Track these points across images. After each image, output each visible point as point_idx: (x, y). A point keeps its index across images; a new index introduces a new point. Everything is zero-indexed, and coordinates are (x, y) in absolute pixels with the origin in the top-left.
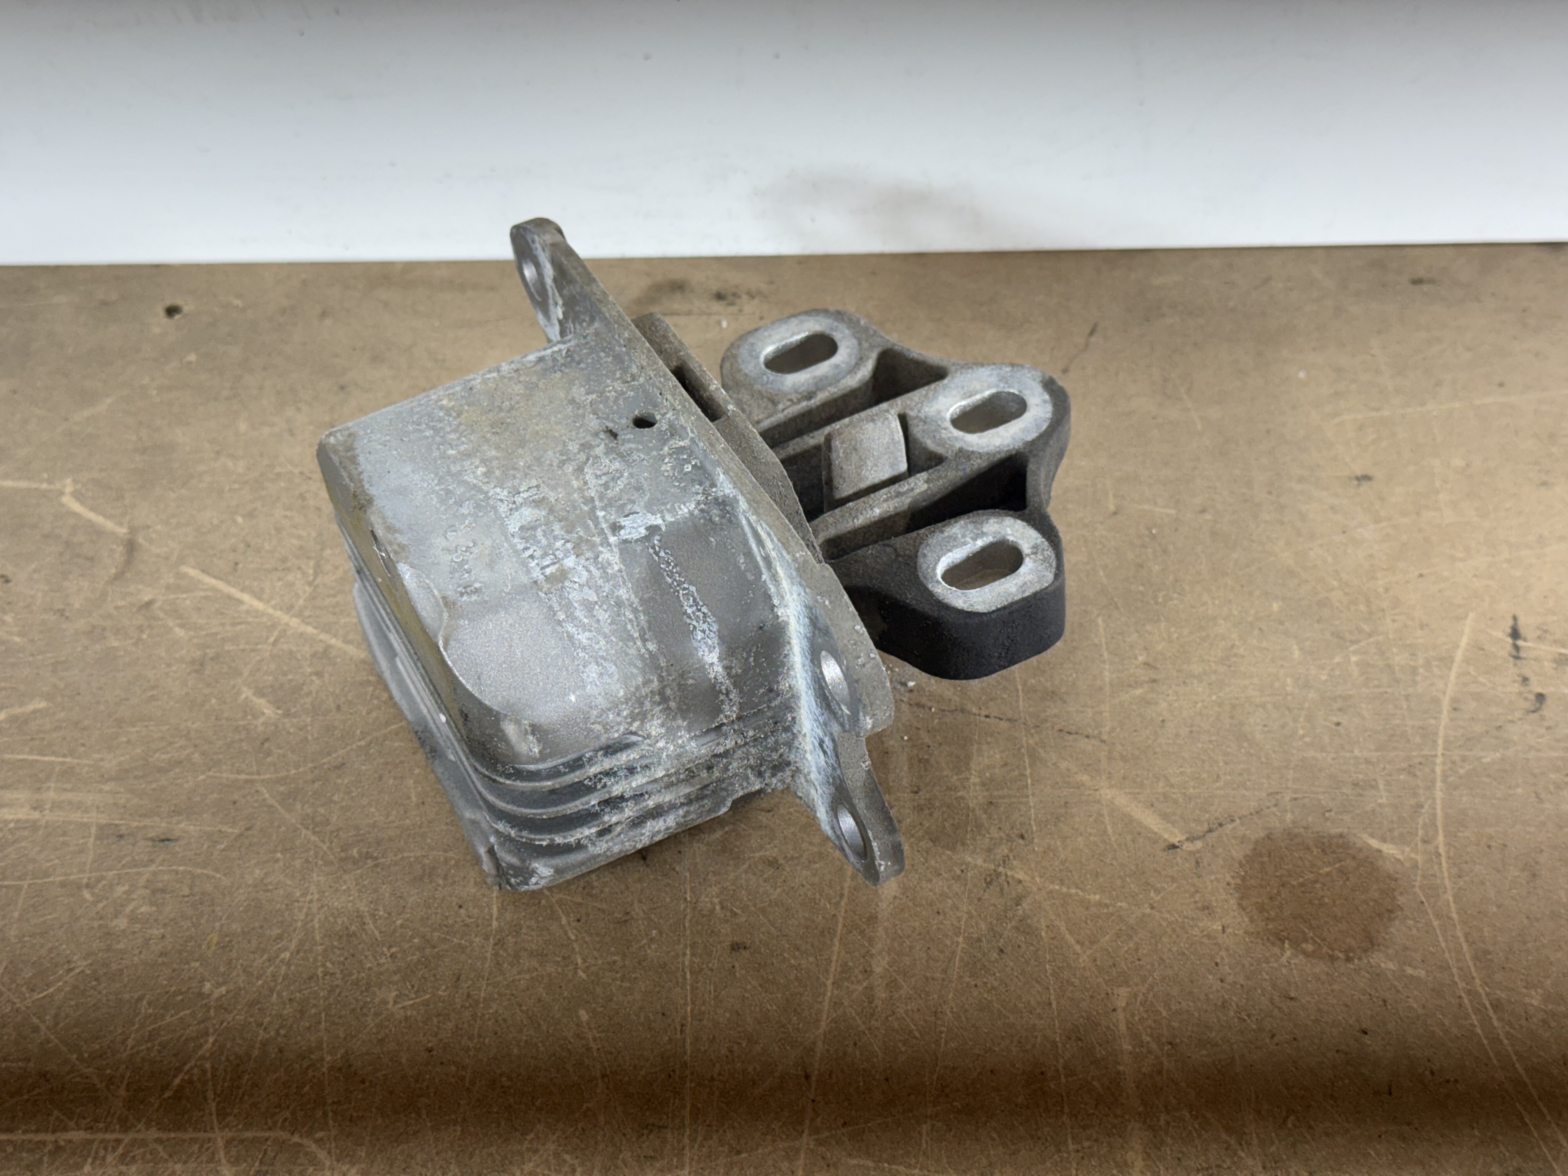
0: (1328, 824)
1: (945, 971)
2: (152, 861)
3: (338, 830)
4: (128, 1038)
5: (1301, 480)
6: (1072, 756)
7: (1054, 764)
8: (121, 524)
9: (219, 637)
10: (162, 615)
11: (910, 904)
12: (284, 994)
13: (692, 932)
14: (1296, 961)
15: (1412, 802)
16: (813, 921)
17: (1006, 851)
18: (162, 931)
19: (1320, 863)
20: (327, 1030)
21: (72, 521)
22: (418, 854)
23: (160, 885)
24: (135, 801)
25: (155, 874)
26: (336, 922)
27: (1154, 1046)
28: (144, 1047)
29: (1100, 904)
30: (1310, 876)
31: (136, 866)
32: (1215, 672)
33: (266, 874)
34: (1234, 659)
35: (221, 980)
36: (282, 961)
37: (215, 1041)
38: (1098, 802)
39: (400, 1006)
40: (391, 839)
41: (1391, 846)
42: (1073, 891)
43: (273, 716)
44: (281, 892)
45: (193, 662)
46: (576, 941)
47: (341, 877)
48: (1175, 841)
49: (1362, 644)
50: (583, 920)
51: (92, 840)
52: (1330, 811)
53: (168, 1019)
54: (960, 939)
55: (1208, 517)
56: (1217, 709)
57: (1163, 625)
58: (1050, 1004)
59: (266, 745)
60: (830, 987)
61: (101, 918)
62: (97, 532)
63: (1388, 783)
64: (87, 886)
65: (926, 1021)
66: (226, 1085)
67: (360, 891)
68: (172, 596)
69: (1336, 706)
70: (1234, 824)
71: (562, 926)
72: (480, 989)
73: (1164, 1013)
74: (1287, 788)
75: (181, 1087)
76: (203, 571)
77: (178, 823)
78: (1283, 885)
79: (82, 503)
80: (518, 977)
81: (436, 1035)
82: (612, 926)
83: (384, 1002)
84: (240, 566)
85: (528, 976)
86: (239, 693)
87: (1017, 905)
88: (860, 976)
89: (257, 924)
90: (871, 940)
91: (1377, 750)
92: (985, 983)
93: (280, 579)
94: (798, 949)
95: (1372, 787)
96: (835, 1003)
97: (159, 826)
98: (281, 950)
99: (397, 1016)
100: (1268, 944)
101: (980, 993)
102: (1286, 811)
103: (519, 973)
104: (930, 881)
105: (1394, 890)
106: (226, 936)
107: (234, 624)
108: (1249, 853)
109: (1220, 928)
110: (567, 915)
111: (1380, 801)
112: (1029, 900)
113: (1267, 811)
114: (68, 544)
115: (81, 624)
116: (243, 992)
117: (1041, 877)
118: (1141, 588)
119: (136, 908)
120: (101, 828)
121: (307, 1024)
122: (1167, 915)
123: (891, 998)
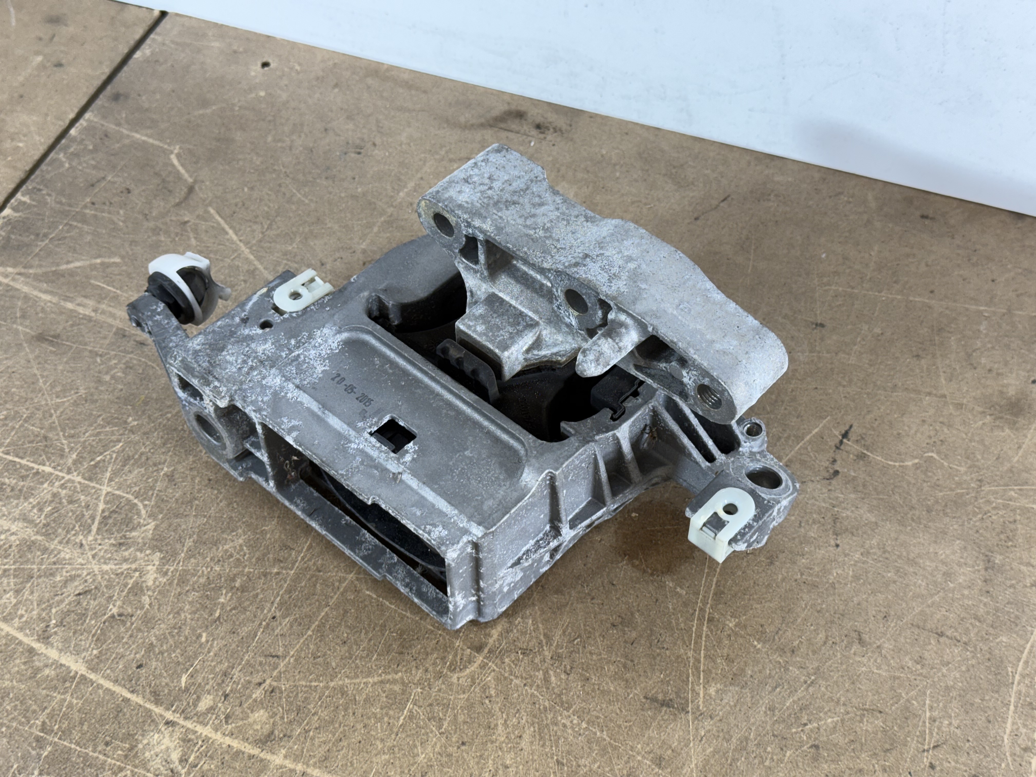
2: (132, 352)
8: (191, 176)
12: (160, 434)
14: (626, 567)
18: (122, 387)
19: (667, 523)
20: (171, 456)
21: (170, 169)
23: (131, 365)
25: (131, 359)
28: (92, 438)
30: (659, 528)
31: (124, 352)
36: (166, 418)
37: (122, 446)
51: (111, 334)
53: (108, 429)
61: (100, 373)
62: (179, 177)
64: (101, 356)
66: (118, 467)
68: (198, 221)
75: (99, 462)
76: (218, 213)
78: (643, 528)
79: (179, 161)
84: (235, 214)
89: (163, 397)
93: (250, 227)
98: (168, 413)
100: (618, 555)
106: (148, 398)
107: (219, 244)
114: (164, 181)
115: (152, 224)
119: (116, 373)
120: (118, 329)
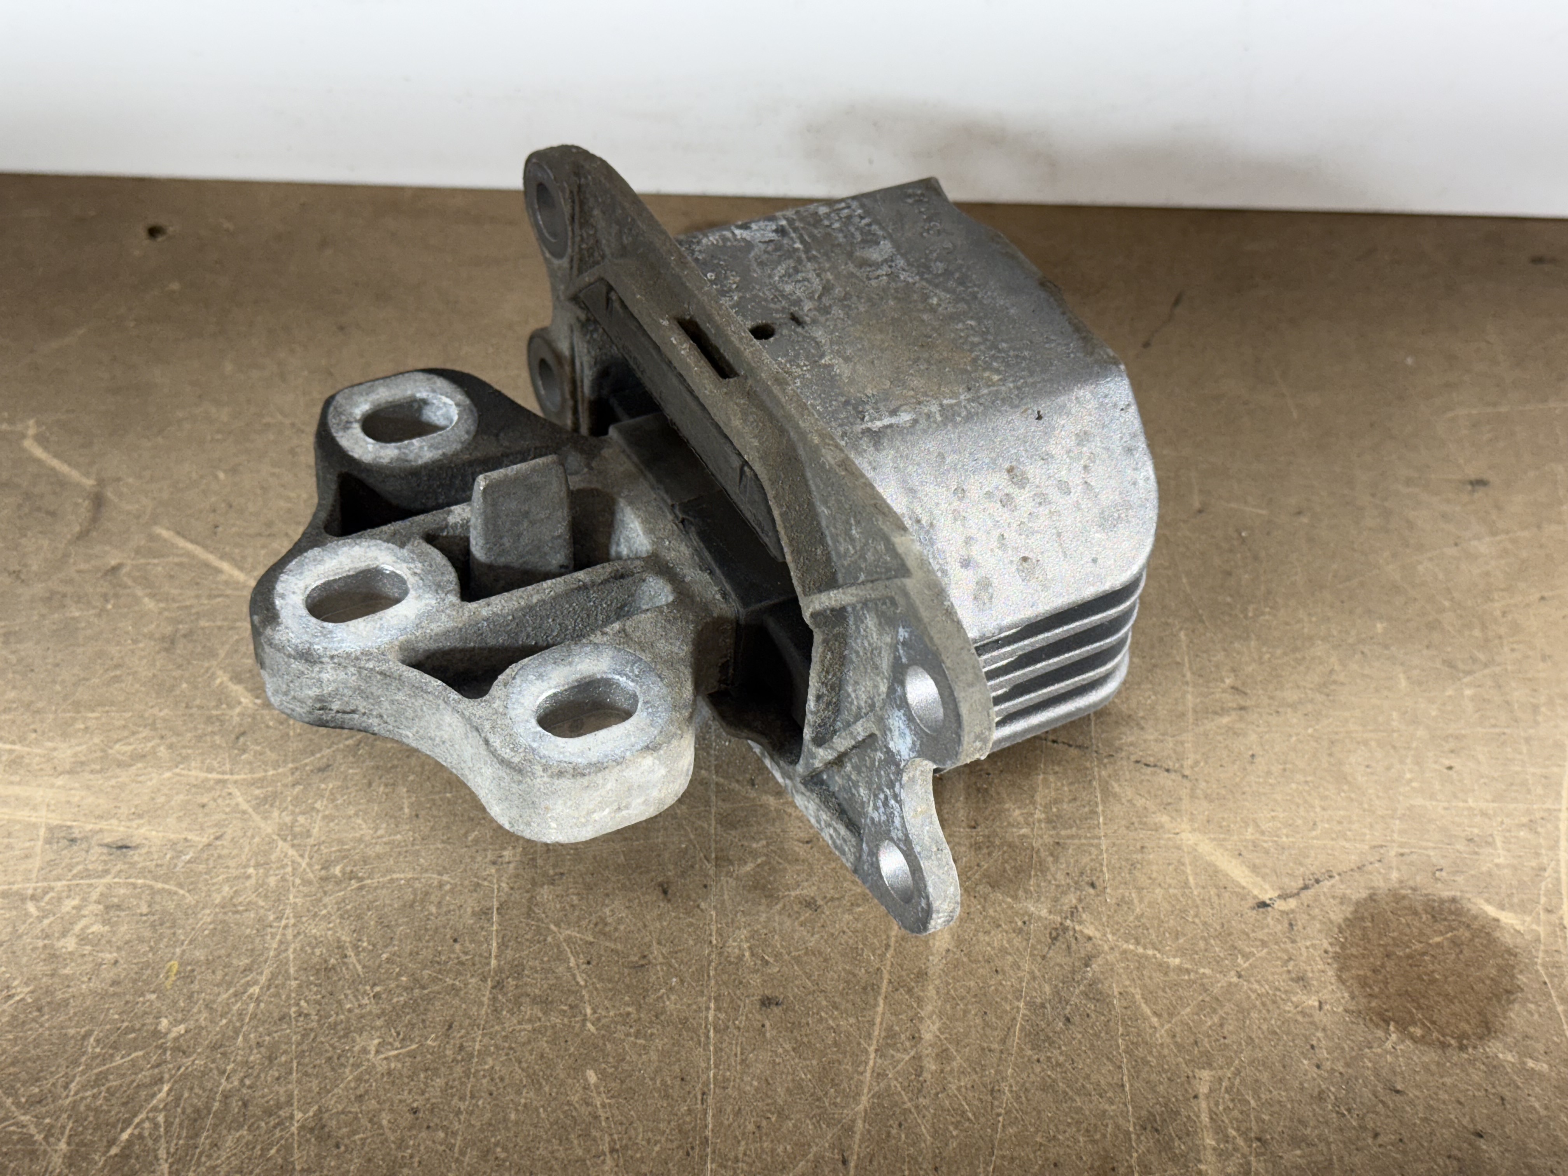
0: (1439, 885)
1: (1003, 1041)
2: (106, 872)
3: (319, 844)
4: (72, 1081)
5: (1409, 482)
6: (1149, 792)
7: (1130, 801)
8: (87, 475)
9: (193, 611)
10: (130, 582)
11: (965, 959)
12: (252, 1036)
13: (717, 982)
14: (1402, 1047)
15: (1534, 863)
16: (855, 975)
17: (1074, 901)
18: (115, 955)
19: (1428, 931)
20: (299, 1081)
21: (33, 469)
22: (410, 875)
23: (116, 900)
24: (90, 800)
25: (109, 887)
26: (313, 953)
27: (1240, 1142)
28: (89, 1093)
29: (1180, 970)
30: (1418, 946)
31: (89, 876)
32: (1312, 701)
33: (236, 892)
34: (1333, 687)
35: (180, 1016)
36: (250, 997)
37: (170, 1090)
38: (1179, 848)
39: (382, 1056)
40: (378, 857)
41: (1511, 915)
42: (1150, 952)
43: (250, 705)
44: (252, 915)
45: (163, 638)
46: (586, 986)
47: (320, 900)
48: (1266, 898)
49: (1478, 675)
50: (594, 963)
51: (40, 843)
52: (1441, 870)
53: (118, 1061)
54: (1022, 1005)
55: (1305, 520)
56: (1314, 744)
57: (1253, 643)
58: (1123, 1086)
59: (242, 739)
60: (872, 1056)
61: (47, 936)
62: (61, 483)
63: (1506, 841)
64: (33, 898)
65: (981, 1100)
66: (181, 1142)
67: (342, 917)
68: (142, 561)
69: (1447, 747)
70: (1333, 881)
71: (569, 969)
72: (474, 1040)
73: (1253, 1103)
74: (1393, 841)
75: (130, 1143)
76: (178, 533)
77: (138, 827)
78: (1387, 956)
79: (46, 449)
80: (518, 1027)
81: (423, 1093)
82: (626, 971)
83: (364, 1050)
84: (220, 529)
85: (529, 1027)
86: (213, 677)
87: (1087, 965)
88: (908, 1044)
89: (223, 952)
90: (919, 1000)
91: (1493, 801)
92: (1049, 1058)
94: (837, 1008)
95: (1488, 844)
96: (879, 1074)
97: (116, 830)
98: (248, 984)
99: (379, 1069)
100: (1371, 1026)
101: (1043, 1070)
102: (1391, 868)
103: (520, 1023)
104: (987, 933)
105: (1513, 967)
106: (189, 964)
107: (210, 597)
108: (1349, 916)
109: (1316, 1004)
110: (576, 955)
111: (1497, 861)
112: (1100, 961)
113: (1370, 868)
114: (28, 496)
115: (39, 589)
116: (204, 1033)
117: (1114, 934)
118: (1229, 599)
119: (87, 927)
120: (51, 829)
121: (276, 1074)
122: (1256, 986)
123: (942, 1071)
